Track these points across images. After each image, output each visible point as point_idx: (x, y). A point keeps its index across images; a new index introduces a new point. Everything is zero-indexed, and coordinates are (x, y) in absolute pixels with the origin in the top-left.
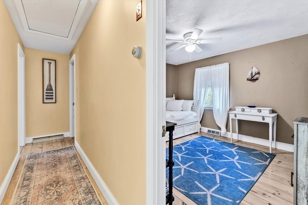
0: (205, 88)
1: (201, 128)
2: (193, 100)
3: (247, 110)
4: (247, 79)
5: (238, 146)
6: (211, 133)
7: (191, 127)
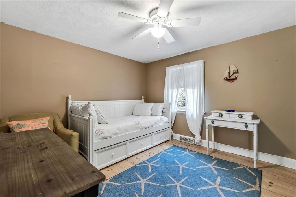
0: (177, 89)
1: (173, 135)
2: (164, 103)
3: (226, 115)
4: (224, 78)
5: (216, 159)
6: (184, 141)
7: (161, 135)
